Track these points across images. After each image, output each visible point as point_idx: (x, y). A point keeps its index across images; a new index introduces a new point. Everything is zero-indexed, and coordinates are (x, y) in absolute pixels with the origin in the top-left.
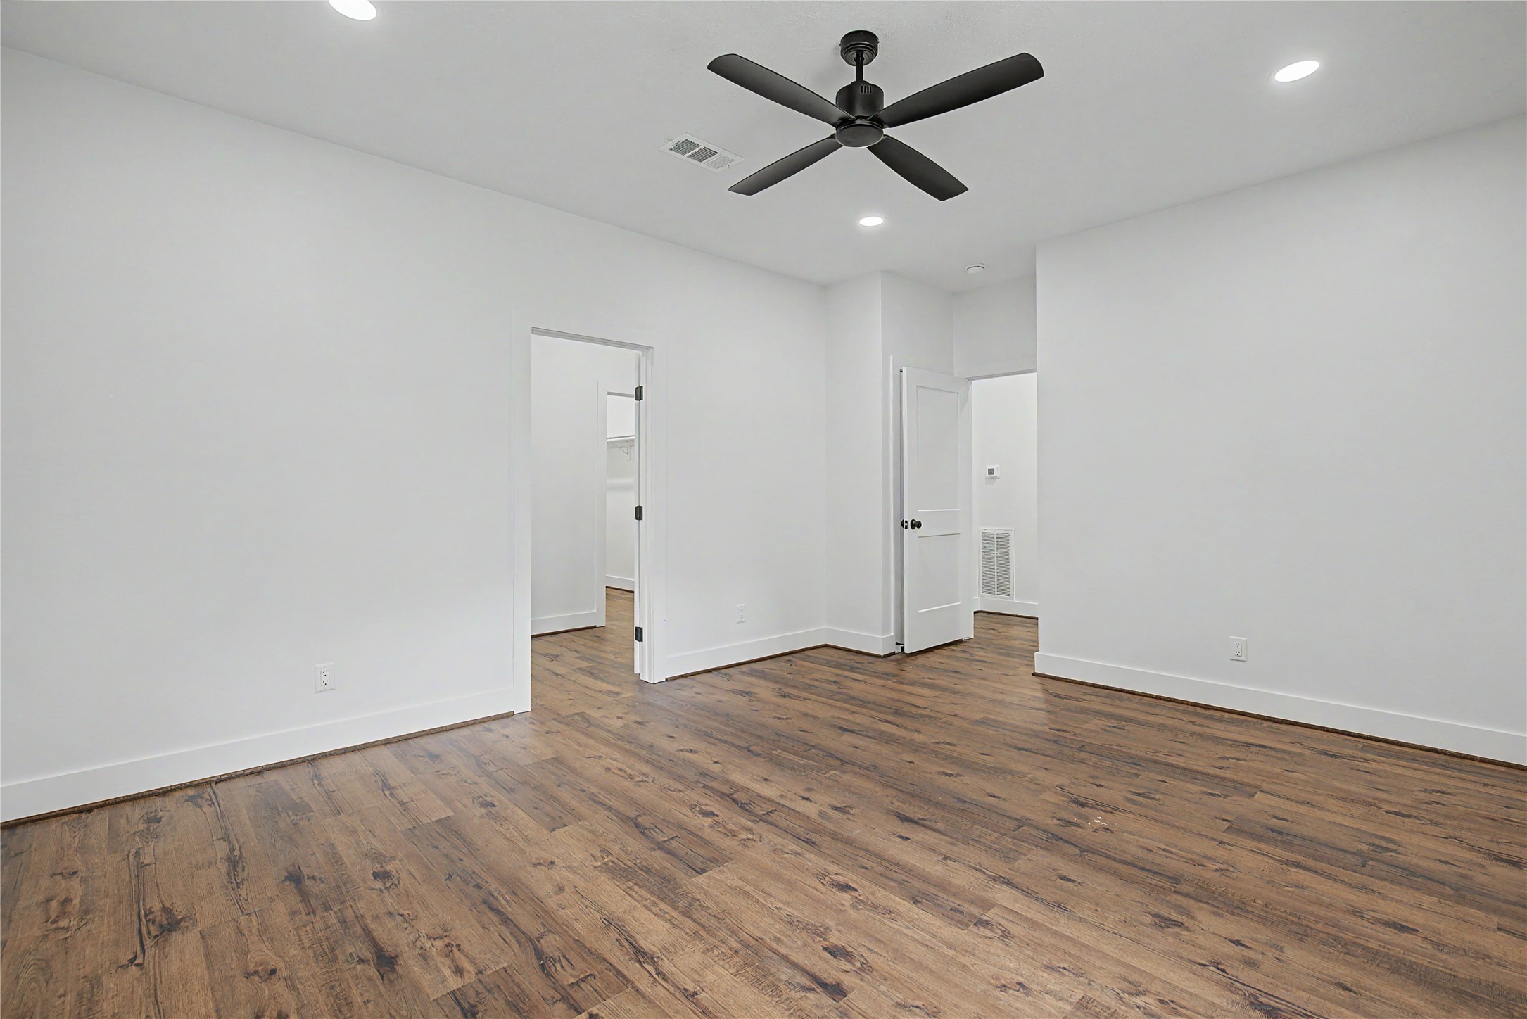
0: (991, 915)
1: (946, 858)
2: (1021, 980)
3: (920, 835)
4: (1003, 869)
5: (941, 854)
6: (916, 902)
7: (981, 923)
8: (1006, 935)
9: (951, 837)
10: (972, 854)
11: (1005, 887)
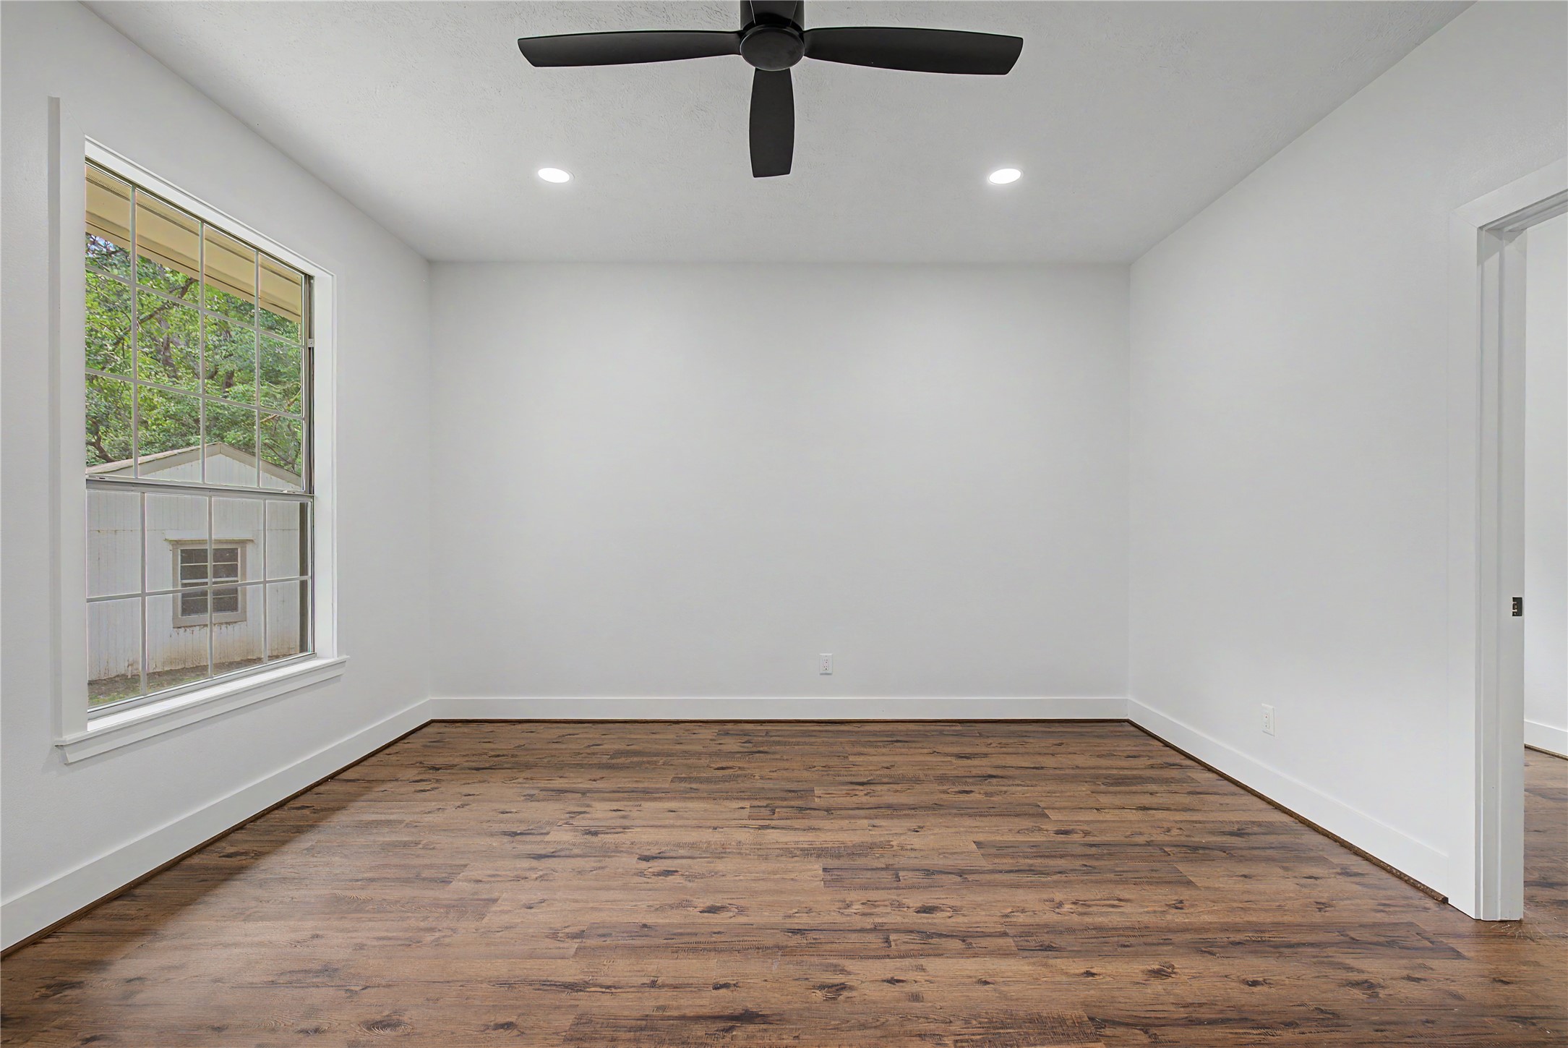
0: (574, 945)
1: (653, 984)
2: (533, 911)
3: (707, 1002)
4: (585, 1002)
5: (663, 986)
6: (645, 926)
7: (580, 935)
8: (554, 935)
9: (669, 1018)
10: (628, 1006)
11: (570, 979)
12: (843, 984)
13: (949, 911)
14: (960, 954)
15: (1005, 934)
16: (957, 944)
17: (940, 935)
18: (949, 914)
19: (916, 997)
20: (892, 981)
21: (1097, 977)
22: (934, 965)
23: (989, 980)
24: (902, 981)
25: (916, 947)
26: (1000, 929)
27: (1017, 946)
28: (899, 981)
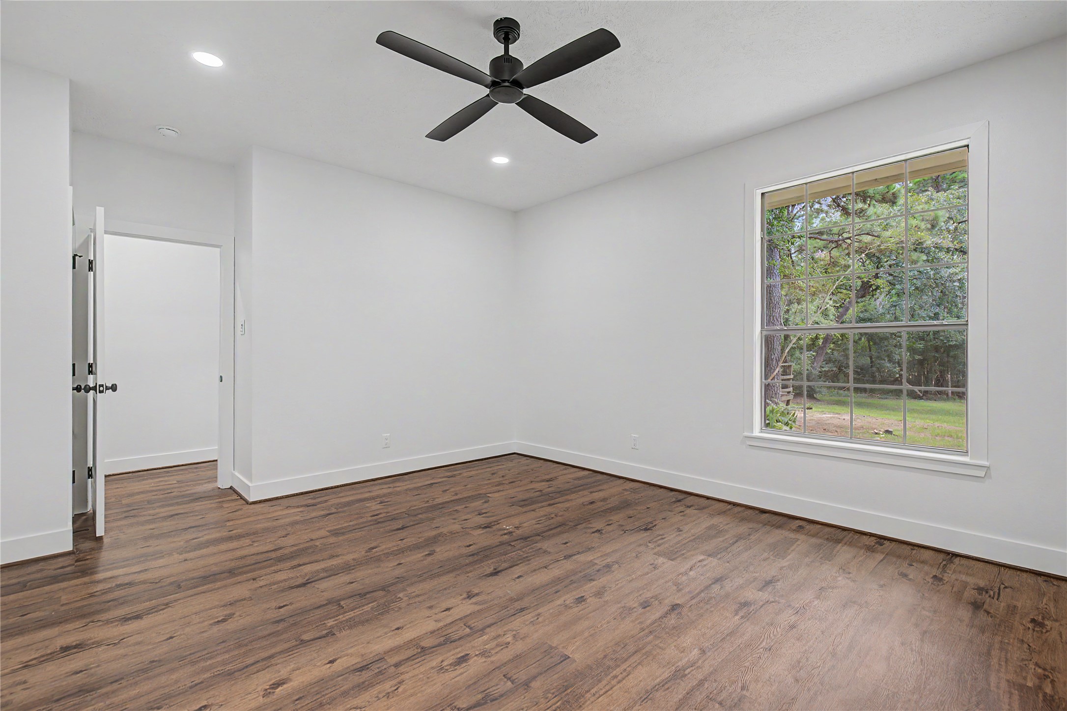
12: (470, 599)
13: (446, 666)
14: (420, 638)
15: (397, 665)
16: (426, 643)
17: (440, 645)
18: (445, 663)
19: (431, 607)
20: (448, 609)
21: (327, 662)
22: (431, 625)
23: (397, 631)
24: (443, 611)
25: (450, 631)
26: (402, 669)
27: (385, 660)
28: (445, 611)
